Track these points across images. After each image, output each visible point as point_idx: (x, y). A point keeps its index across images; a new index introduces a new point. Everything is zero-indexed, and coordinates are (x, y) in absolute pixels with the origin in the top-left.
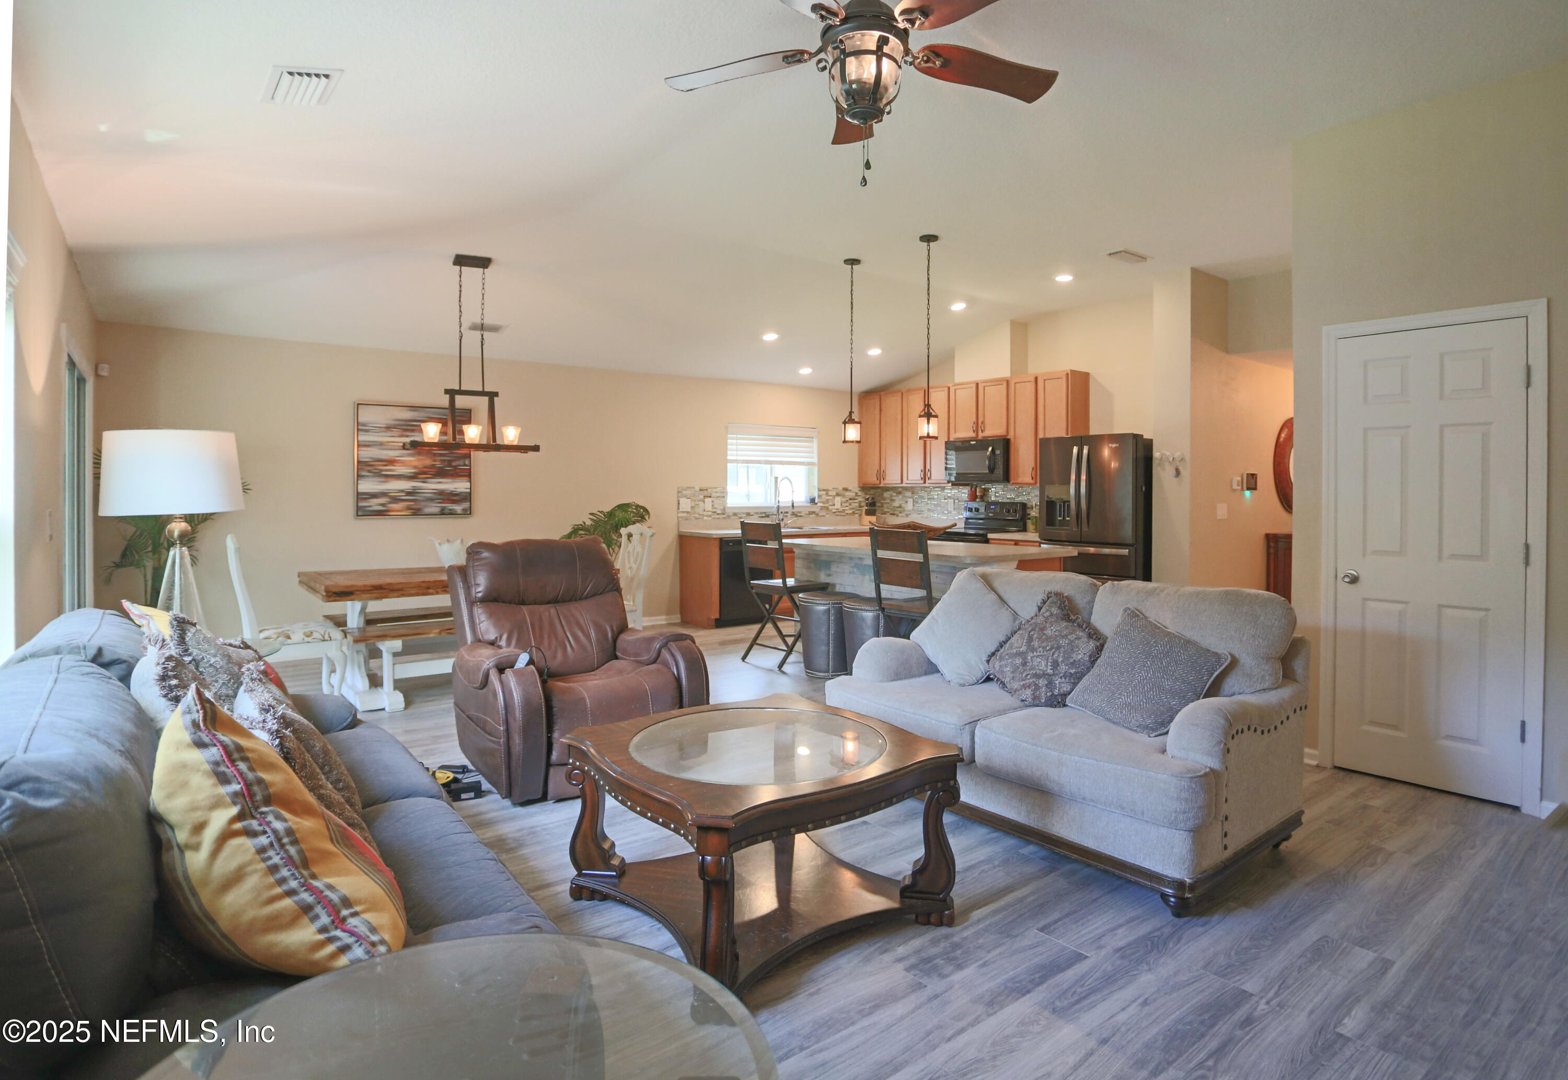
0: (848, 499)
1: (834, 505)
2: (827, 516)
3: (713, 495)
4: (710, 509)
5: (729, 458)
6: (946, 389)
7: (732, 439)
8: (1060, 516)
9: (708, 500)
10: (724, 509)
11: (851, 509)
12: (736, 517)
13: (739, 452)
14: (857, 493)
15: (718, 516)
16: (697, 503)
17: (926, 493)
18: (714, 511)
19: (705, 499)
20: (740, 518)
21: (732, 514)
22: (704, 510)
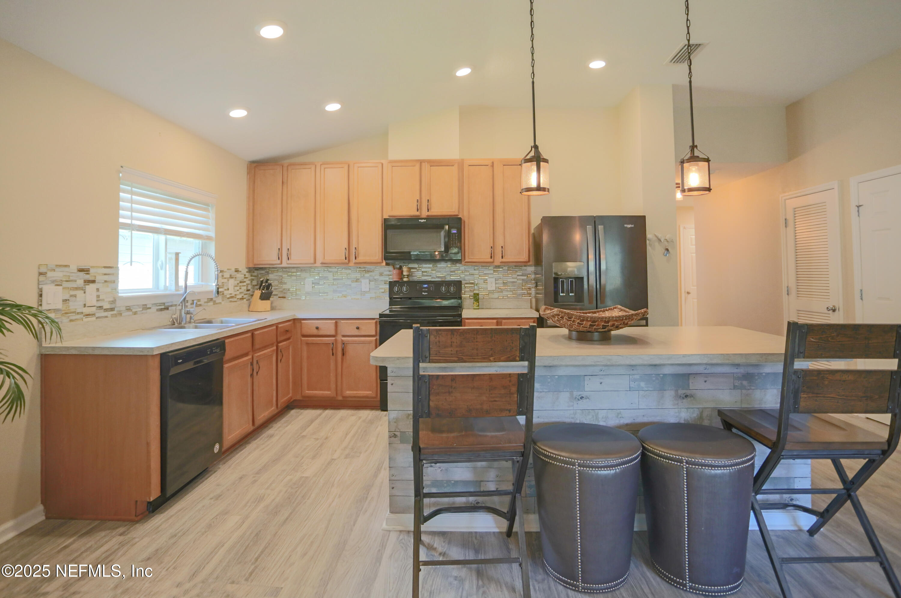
0: (239, 282)
1: (228, 289)
2: (223, 303)
3: (99, 278)
4: (94, 303)
5: (121, 220)
6: (381, 165)
7: (125, 191)
8: (563, 292)
9: (91, 288)
10: (114, 302)
11: (241, 293)
12: (131, 313)
13: (134, 214)
14: (245, 275)
15: (106, 314)
16: (73, 293)
17: (332, 273)
18: (99, 304)
19: (86, 286)
20: (135, 313)
21: (124, 309)
22: (85, 304)
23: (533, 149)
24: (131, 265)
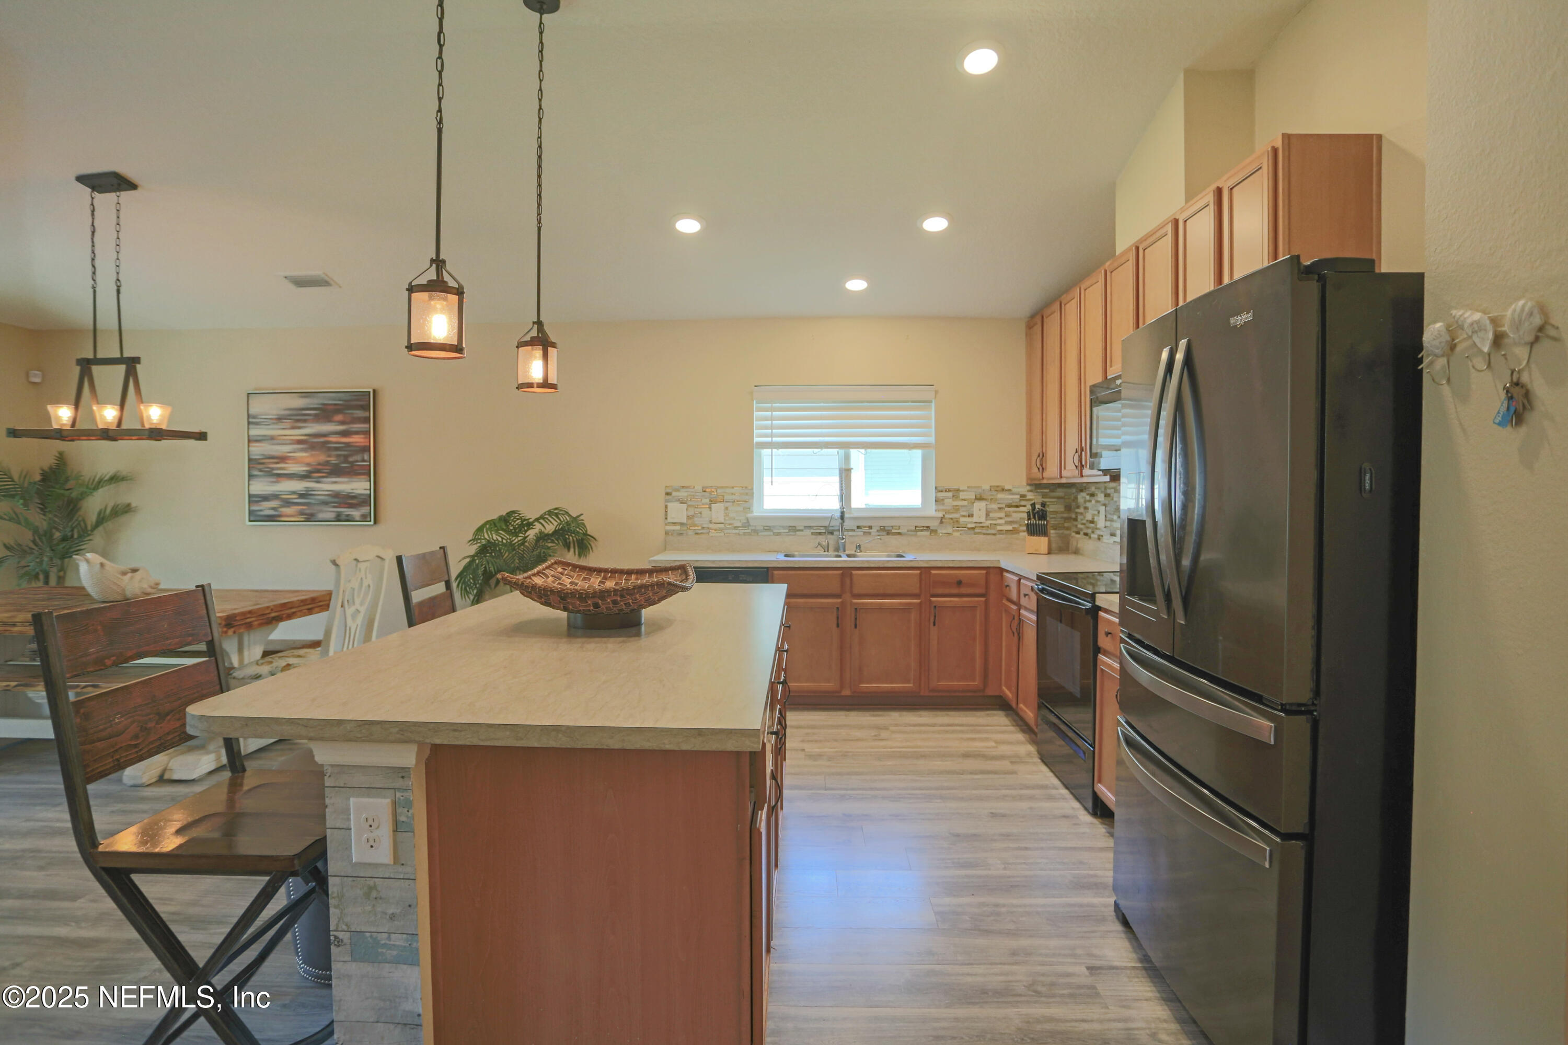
0: (1002, 506)
1: (972, 516)
2: (956, 534)
3: (728, 498)
4: (723, 520)
5: (757, 440)
6: (1103, 276)
7: (761, 410)
9: (717, 507)
10: (747, 520)
12: (771, 533)
13: (773, 431)
14: (1021, 496)
15: (737, 533)
16: (699, 510)
18: (729, 522)
19: (712, 505)
20: (779, 534)
21: (762, 528)
22: (711, 521)
23: (536, 326)
24: (772, 484)
